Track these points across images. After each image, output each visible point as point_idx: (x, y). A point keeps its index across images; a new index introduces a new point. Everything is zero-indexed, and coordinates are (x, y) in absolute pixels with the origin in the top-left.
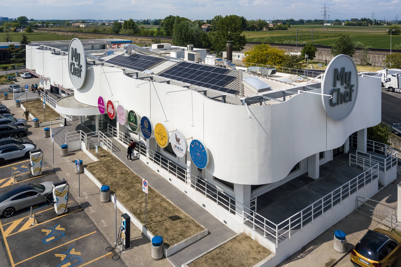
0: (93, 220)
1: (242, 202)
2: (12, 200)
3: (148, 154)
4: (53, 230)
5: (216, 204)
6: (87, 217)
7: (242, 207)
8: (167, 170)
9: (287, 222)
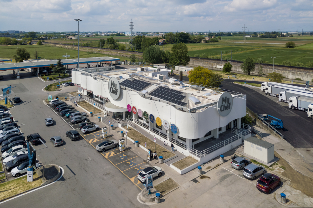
0: (135, 153)
1: (189, 145)
2: (104, 146)
3: (149, 129)
4: (122, 156)
5: (179, 147)
6: (132, 152)
7: (189, 147)
8: (159, 135)
9: (204, 151)
